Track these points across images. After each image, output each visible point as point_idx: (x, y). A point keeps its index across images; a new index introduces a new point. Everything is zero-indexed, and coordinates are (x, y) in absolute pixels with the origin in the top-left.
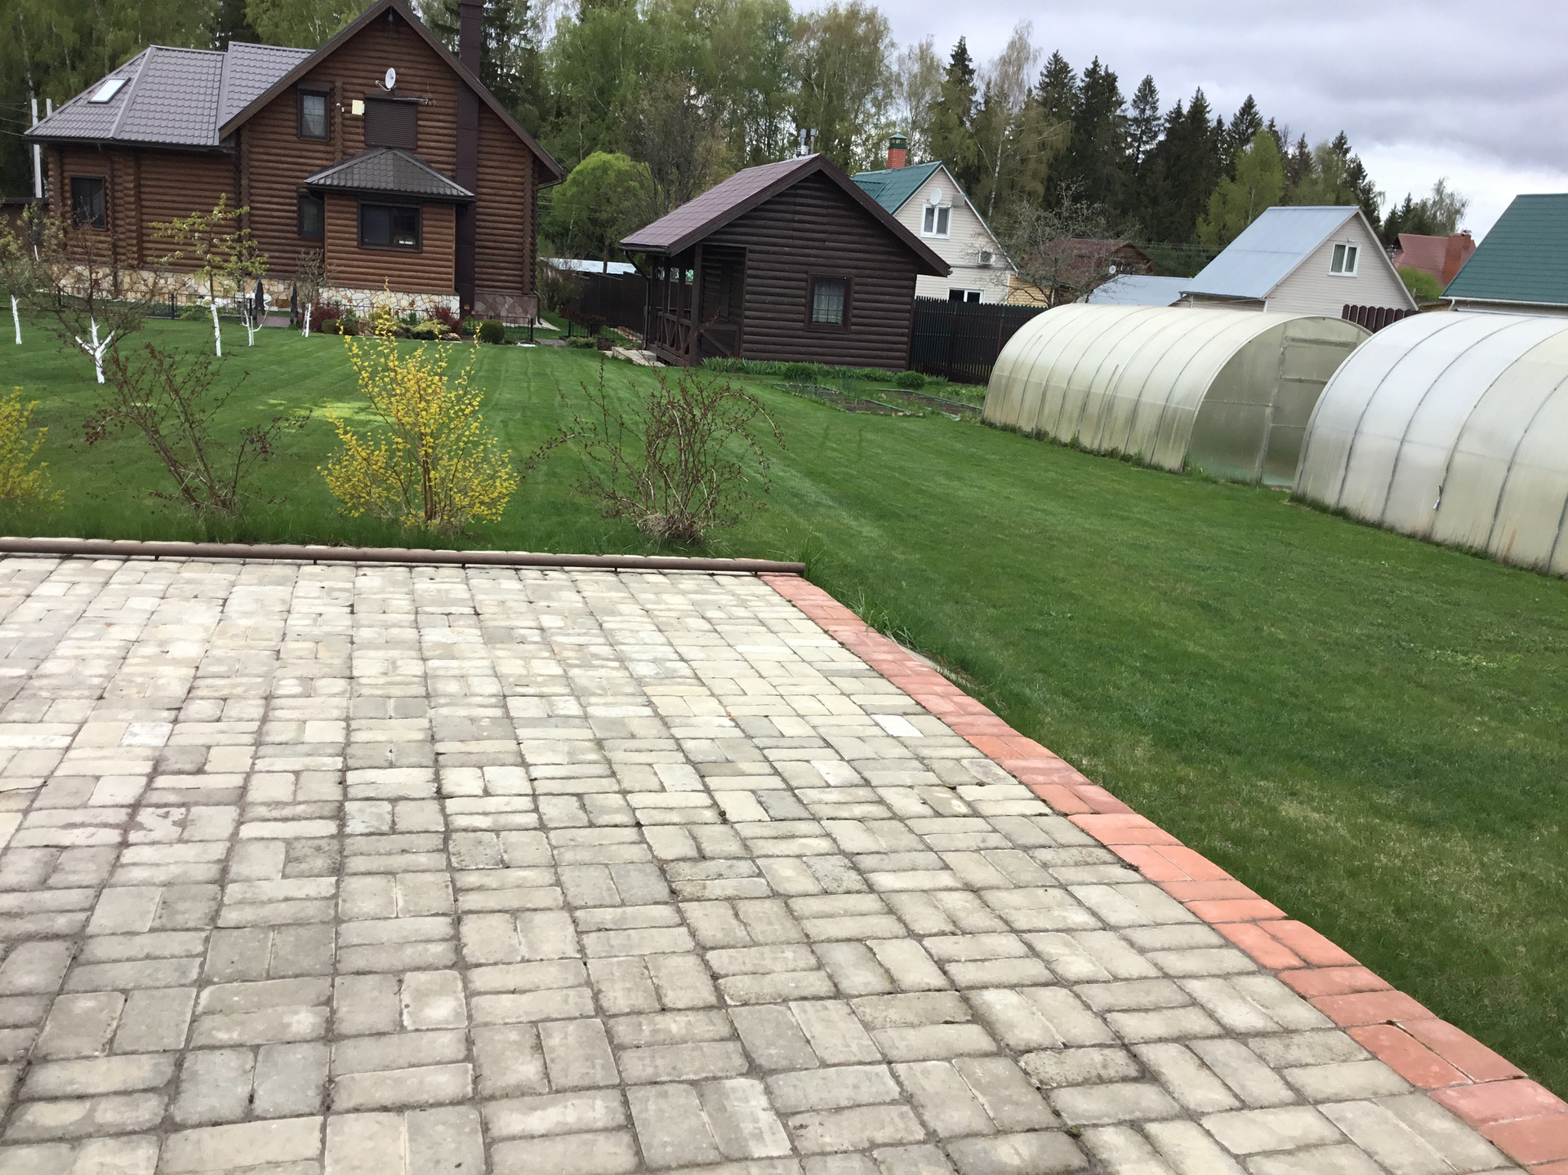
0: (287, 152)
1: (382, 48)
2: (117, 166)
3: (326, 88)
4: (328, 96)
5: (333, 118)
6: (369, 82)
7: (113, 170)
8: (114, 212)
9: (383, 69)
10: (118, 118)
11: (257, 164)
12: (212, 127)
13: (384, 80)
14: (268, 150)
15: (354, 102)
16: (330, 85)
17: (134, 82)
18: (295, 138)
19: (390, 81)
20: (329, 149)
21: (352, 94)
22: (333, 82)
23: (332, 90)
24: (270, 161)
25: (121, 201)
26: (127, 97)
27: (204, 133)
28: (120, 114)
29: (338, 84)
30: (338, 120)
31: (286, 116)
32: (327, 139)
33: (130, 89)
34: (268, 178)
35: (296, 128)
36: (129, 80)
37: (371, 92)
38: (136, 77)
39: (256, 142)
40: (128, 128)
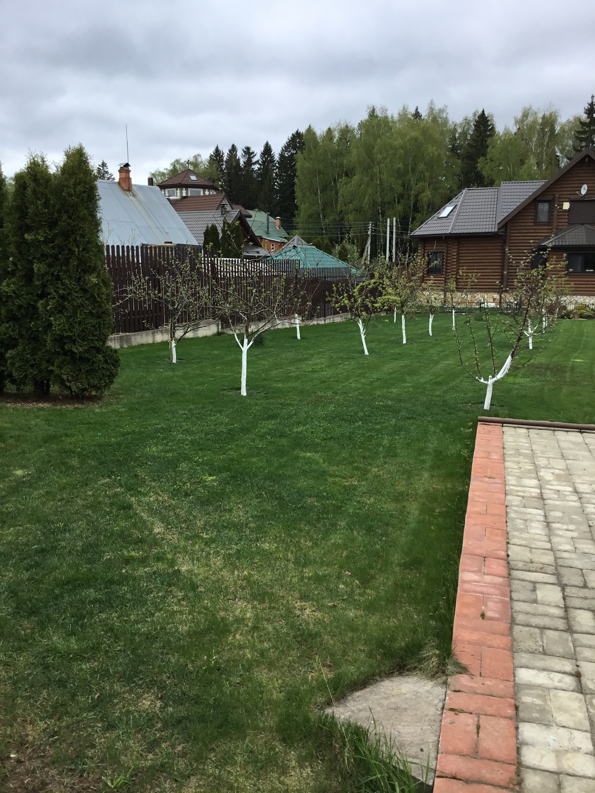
0: (529, 231)
1: (581, 175)
2: (449, 246)
3: (550, 198)
4: (551, 202)
5: (553, 212)
6: (574, 192)
7: (448, 247)
8: (447, 266)
9: (580, 185)
10: (452, 224)
11: (513, 238)
12: (494, 223)
13: (580, 191)
14: (519, 231)
15: (565, 203)
16: (552, 197)
17: (458, 207)
18: (533, 224)
19: (584, 191)
20: (550, 227)
21: (563, 200)
22: (554, 195)
23: (553, 198)
24: (520, 236)
25: (450, 261)
26: (456, 213)
27: (490, 226)
28: (453, 222)
29: (557, 196)
30: (556, 213)
31: (530, 214)
32: (549, 223)
33: (457, 210)
34: (518, 244)
35: (534, 219)
36: (456, 206)
37: (573, 197)
38: (459, 203)
39: (514, 228)
40: (457, 228)
